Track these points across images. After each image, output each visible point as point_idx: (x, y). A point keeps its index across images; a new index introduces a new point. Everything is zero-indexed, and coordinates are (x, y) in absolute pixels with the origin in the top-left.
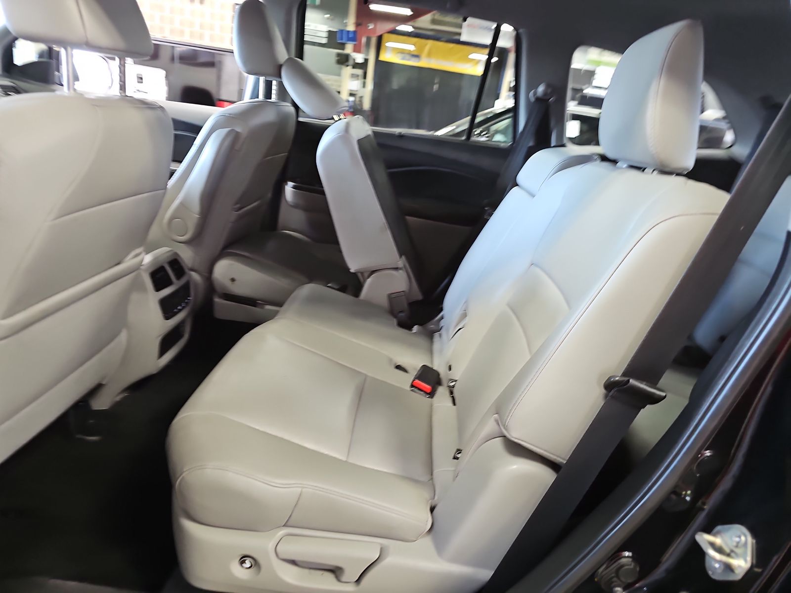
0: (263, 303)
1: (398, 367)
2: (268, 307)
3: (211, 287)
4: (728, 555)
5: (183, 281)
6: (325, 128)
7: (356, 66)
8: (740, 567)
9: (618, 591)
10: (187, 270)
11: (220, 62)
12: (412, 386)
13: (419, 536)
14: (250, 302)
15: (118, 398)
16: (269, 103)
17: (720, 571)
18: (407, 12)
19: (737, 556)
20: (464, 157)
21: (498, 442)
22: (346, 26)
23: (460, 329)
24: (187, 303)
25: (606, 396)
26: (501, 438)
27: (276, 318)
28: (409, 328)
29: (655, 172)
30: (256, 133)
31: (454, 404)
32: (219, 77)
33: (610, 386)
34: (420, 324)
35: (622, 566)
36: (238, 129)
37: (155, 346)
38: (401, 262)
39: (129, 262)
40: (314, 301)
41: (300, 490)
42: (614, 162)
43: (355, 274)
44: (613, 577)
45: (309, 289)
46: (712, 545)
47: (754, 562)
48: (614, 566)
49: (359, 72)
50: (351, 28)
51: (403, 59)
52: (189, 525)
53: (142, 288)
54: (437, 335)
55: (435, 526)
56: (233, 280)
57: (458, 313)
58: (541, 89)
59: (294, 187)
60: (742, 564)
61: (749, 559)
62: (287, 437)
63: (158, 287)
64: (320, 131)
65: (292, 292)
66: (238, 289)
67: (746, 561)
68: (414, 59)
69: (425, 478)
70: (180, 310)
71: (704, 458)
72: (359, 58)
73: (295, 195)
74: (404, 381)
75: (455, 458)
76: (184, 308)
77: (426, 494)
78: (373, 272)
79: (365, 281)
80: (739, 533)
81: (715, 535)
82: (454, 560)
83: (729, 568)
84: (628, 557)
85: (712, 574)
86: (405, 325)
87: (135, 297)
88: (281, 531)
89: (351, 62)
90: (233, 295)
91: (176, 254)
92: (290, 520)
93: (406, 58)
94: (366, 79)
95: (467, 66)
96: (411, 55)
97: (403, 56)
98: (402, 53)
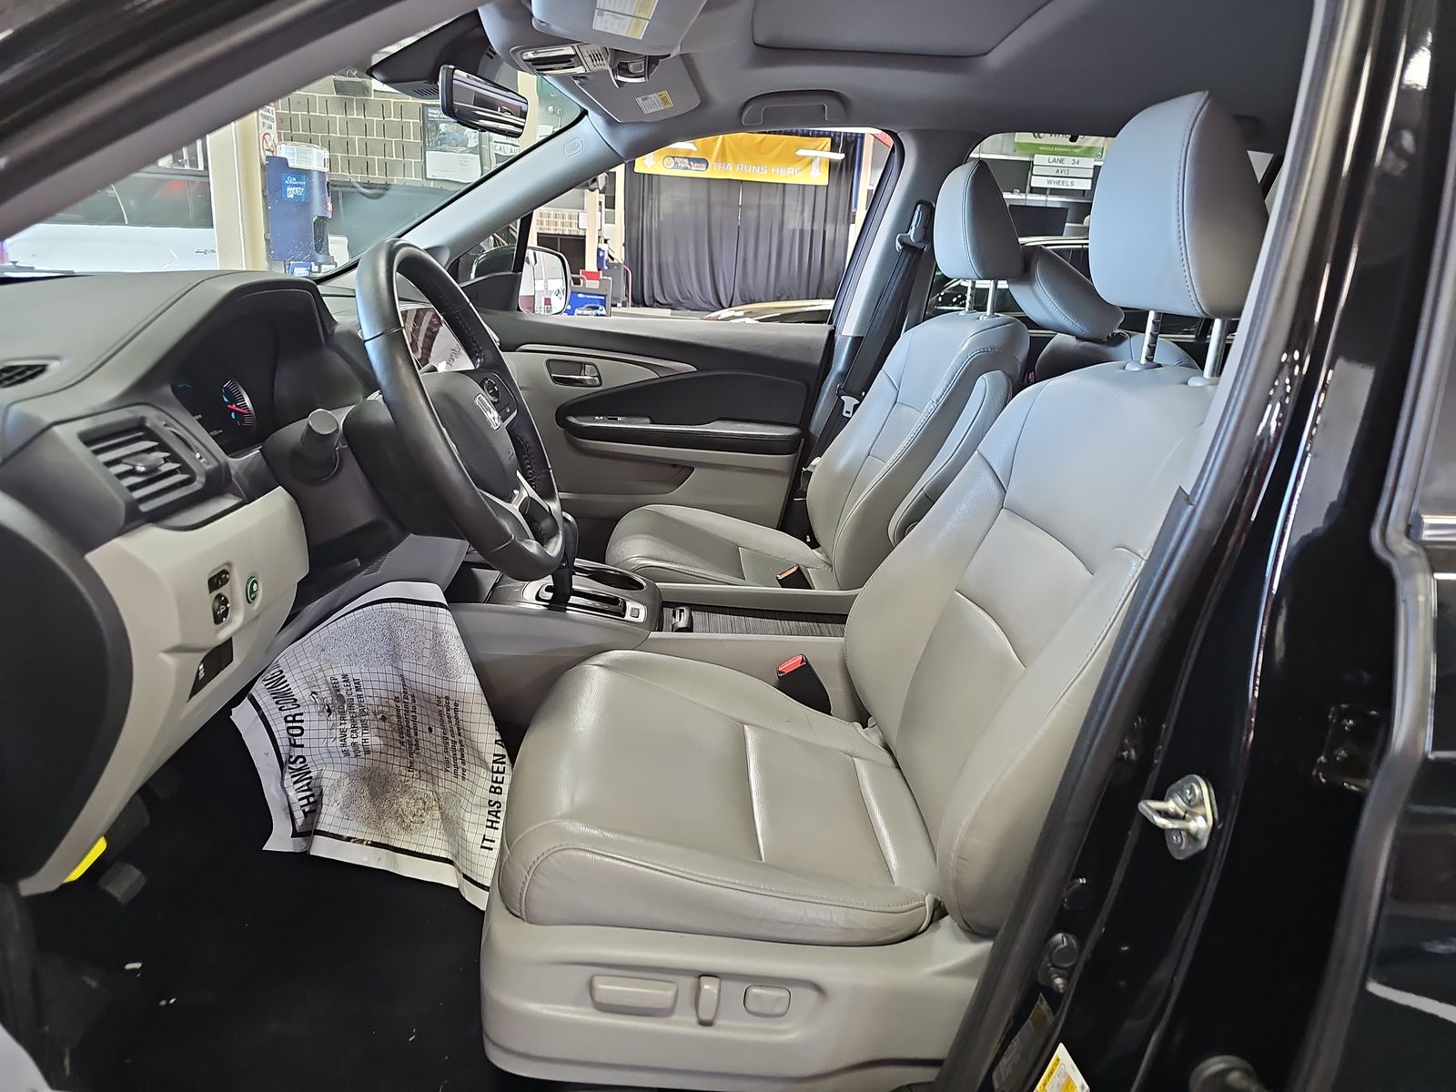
51: (676, 166)
68: (695, 166)
93: (683, 165)
94: (614, 208)
95: (791, 170)
96: (690, 159)
97: (676, 163)
98: (673, 157)
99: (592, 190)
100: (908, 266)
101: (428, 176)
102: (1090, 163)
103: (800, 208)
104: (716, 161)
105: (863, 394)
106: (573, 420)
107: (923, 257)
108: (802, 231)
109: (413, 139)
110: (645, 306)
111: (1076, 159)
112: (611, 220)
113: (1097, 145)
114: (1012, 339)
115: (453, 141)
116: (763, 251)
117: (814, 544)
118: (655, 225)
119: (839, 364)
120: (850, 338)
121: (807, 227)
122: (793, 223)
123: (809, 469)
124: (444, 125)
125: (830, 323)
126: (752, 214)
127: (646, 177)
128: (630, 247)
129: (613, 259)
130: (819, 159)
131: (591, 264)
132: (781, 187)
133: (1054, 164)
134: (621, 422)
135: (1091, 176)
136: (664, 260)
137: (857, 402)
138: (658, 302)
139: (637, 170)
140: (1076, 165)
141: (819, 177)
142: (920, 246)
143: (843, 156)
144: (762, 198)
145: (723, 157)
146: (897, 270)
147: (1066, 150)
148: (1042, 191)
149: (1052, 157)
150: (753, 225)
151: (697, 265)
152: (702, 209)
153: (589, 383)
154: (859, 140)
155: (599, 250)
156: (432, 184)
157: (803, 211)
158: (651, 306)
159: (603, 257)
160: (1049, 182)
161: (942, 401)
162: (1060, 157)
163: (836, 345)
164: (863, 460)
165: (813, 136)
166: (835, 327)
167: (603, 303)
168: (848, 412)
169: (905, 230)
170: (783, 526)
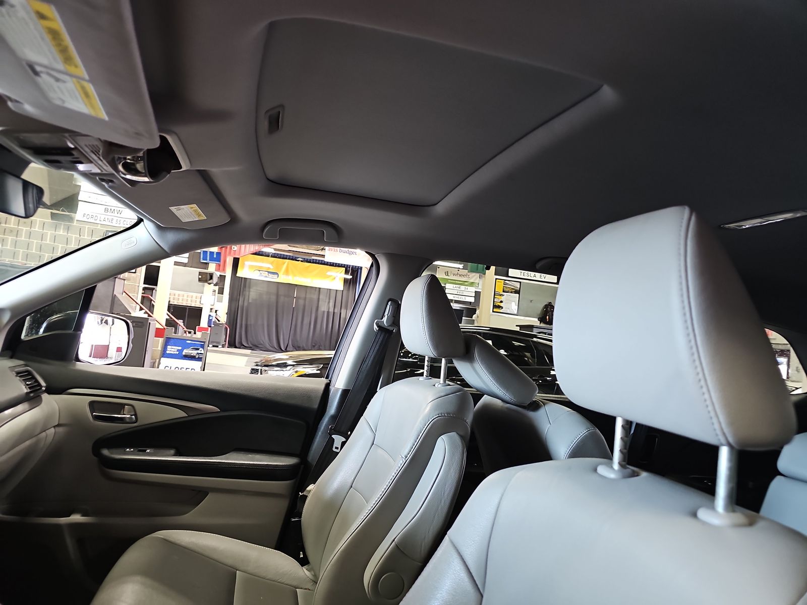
49: (216, 288)
68: (271, 276)
89: (215, 280)
93: (265, 275)
94: (223, 294)
95: (323, 281)
96: (269, 272)
97: (261, 274)
98: (259, 271)
99: (210, 284)
100: (382, 341)
102: (472, 290)
103: (327, 301)
104: (283, 274)
105: (349, 433)
106: (106, 452)
107: (392, 336)
108: (328, 312)
110: (236, 347)
111: (467, 287)
112: (220, 300)
113: (476, 282)
114: (462, 405)
116: (306, 321)
117: (304, 562)
118: (246, 304)
119: (332, 409)
120: (340, 391)
121: (331, 310)
122: (323, 308)
123: (304, 493)
125: (327, 378)
126: (301, 302)
127: (243, 279)
128: (230, 315)
129: (219, 321)
130: (338, 277)
131: (204, 323)
132: (317, 289)
133: (456, 289)
134: (149, 454)
135: (474, 295)
136: (249, 323)
137: (344, 439)
138: (244, 346)
139: (238, 275)
140: (466, 290)
141: (339, 286)
142: (391, 328)
143: (351, 277)
144: (307, 294)
145: (287, 272)
146: (375, 343)
147: (461, 282)
149: (455, 285)
150: (301, 308)
151: (268, 326)
152: (273, 298)
153: (128, 420)
154: (359, 270)
155: (210, 316)
157: (329, 302)
158: (239, 348)
159: (212, 319)
160: (454, 297)
161: (410, 457)
162: (459, 286)
163: (331, 394)
164: (347, 491)
165: (335, 266)
166: (330, 381)
167: (203, 346)
168: (337, 448)
169: (381, 317)
170: (280, 546)
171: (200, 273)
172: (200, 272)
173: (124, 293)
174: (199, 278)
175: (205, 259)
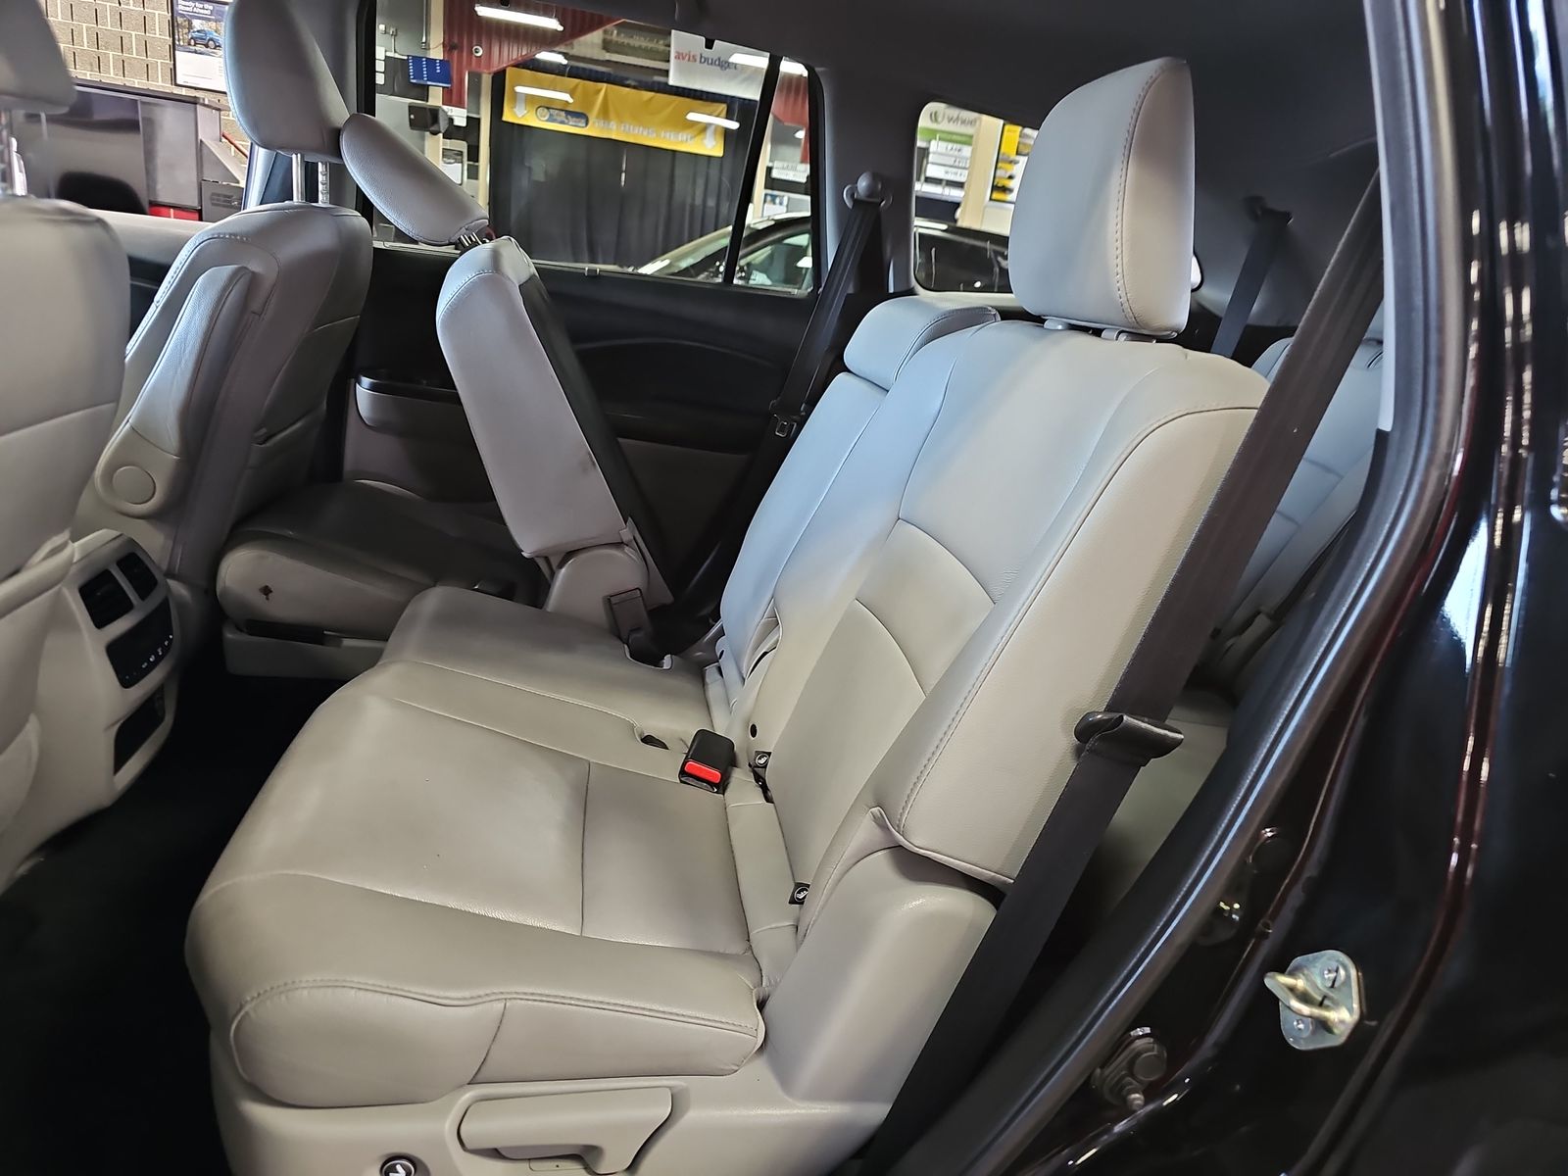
0: (337, 634)
1: (648, 740)
2: (347, 642)
3: (216, 610)
4: (1321, 1005)
5: (154, 600)
6: (448, 262)
7: (452, 132)
8: (1342, 1022)
9: (1135, 1099)
10: (158, 576)
11: (150, 122)
12: (683, 773)
13: (745, 1060)
14: (311, 634)
15: (23, 870)
16: (319, 210)
17: (1306, 1035)
18: (552, 24)
19: (1336, 1005)
20: (725, 316)
21: (881, 861)
22: (427, 48)
23: (765, 654)
24: (166, 650)
25: (1078, 752)
26: (888, 851)
27: (379, 663)
28: (655, 661)
29: (1123, 337)
30: (296, 275)
31: (768, 799)
32: (149, 155)
33: (1086, 731)
34: (675, 652)
35: (1139, 1054)
36: (255, 267)
37: (103, 746)
38: (627, 532)
39: (39, 567)
40: (449, 621)
41: (501, 1005)
42: (1039, 320)
43: (531, 560)
44: (1123, 1077)
45: (435, 598)
46: (1292, 989)
47: (1365, 1010)
48: (1122, 1059)
49: (462, 146)
50: (437, 53)
51: (551, 119)
52: (261, 1114)
53: (69, 624)
54: (711, 671)
55: (771, 1035)
56: (266, 591)
57: (757, 620)
58: (863, 183)
59: (373, 388)
60: (1344, 1016)
61: (1356, 1006)
62: (452, 904)
63: (100, 620)
64: (438, 269)
65: (402, 608)
66: (279, 609)
67: (1350, 1010)
68: (572, 121)
69: (737, 948)
70: (152, 666)
71: (1262, 844)
72: (459, 116)
73: (375, 404)
74: (665, 767)
75: (793, 901)
76: (158, 660)
77: (745, 979)
78: (569, 555)
79: (553, 574)
80: (1334, 965)
81: (1292, 974)
82: (817, 1095)
83: (1323, 1025)
84: (1145, 1036)
85: (1293, 1042)
86: (647, 656)
87: (52, 643)
88: (465, 1093)
89: (443, 125)
90: (268, 623)
91: (132, 542)
92: (483, 1069)
94: (477, 159)
95: (683, 136)
97: (551, 115)
98: (548, 108)
99: (435, 133)
101: (178, 82)
103: (690, 181)
104: (597, 117)
108: (693, 205)
109: (160, 33)
112: (474, 175)
115: (211, 42)
121: (699, 201)
122: (683, 196)
124: (200, 21)
127: (516, 128)
130: (713, 127)
132: (670, 154)
139: (507, 118)
141: (714, 146)
143: (738, 125)
144: (648, 164)
145: (605, 113)
147: (964, 138)
148: (937, 181)
149: (950, 145)
152: (581, 171)
156: (184, 92)
157: (694, 183)
160: (946, 173)
162: (959, 146)
165: (707, 99)
171: (412, 109)
172: (410, 107)
173: (224, 140)
174: (410, 119)
175: (418, 75)
